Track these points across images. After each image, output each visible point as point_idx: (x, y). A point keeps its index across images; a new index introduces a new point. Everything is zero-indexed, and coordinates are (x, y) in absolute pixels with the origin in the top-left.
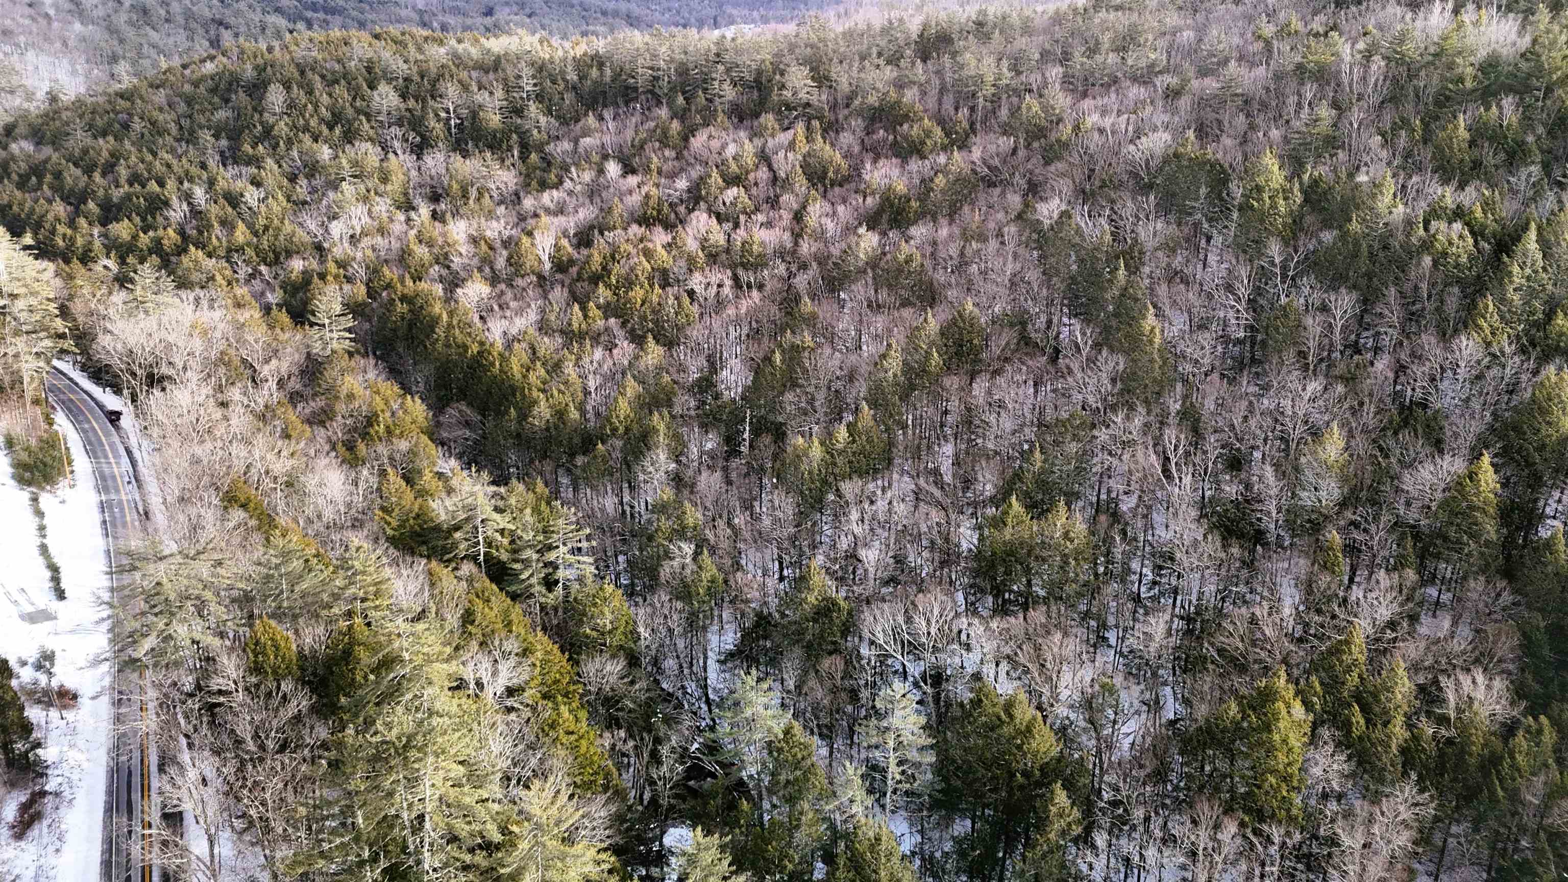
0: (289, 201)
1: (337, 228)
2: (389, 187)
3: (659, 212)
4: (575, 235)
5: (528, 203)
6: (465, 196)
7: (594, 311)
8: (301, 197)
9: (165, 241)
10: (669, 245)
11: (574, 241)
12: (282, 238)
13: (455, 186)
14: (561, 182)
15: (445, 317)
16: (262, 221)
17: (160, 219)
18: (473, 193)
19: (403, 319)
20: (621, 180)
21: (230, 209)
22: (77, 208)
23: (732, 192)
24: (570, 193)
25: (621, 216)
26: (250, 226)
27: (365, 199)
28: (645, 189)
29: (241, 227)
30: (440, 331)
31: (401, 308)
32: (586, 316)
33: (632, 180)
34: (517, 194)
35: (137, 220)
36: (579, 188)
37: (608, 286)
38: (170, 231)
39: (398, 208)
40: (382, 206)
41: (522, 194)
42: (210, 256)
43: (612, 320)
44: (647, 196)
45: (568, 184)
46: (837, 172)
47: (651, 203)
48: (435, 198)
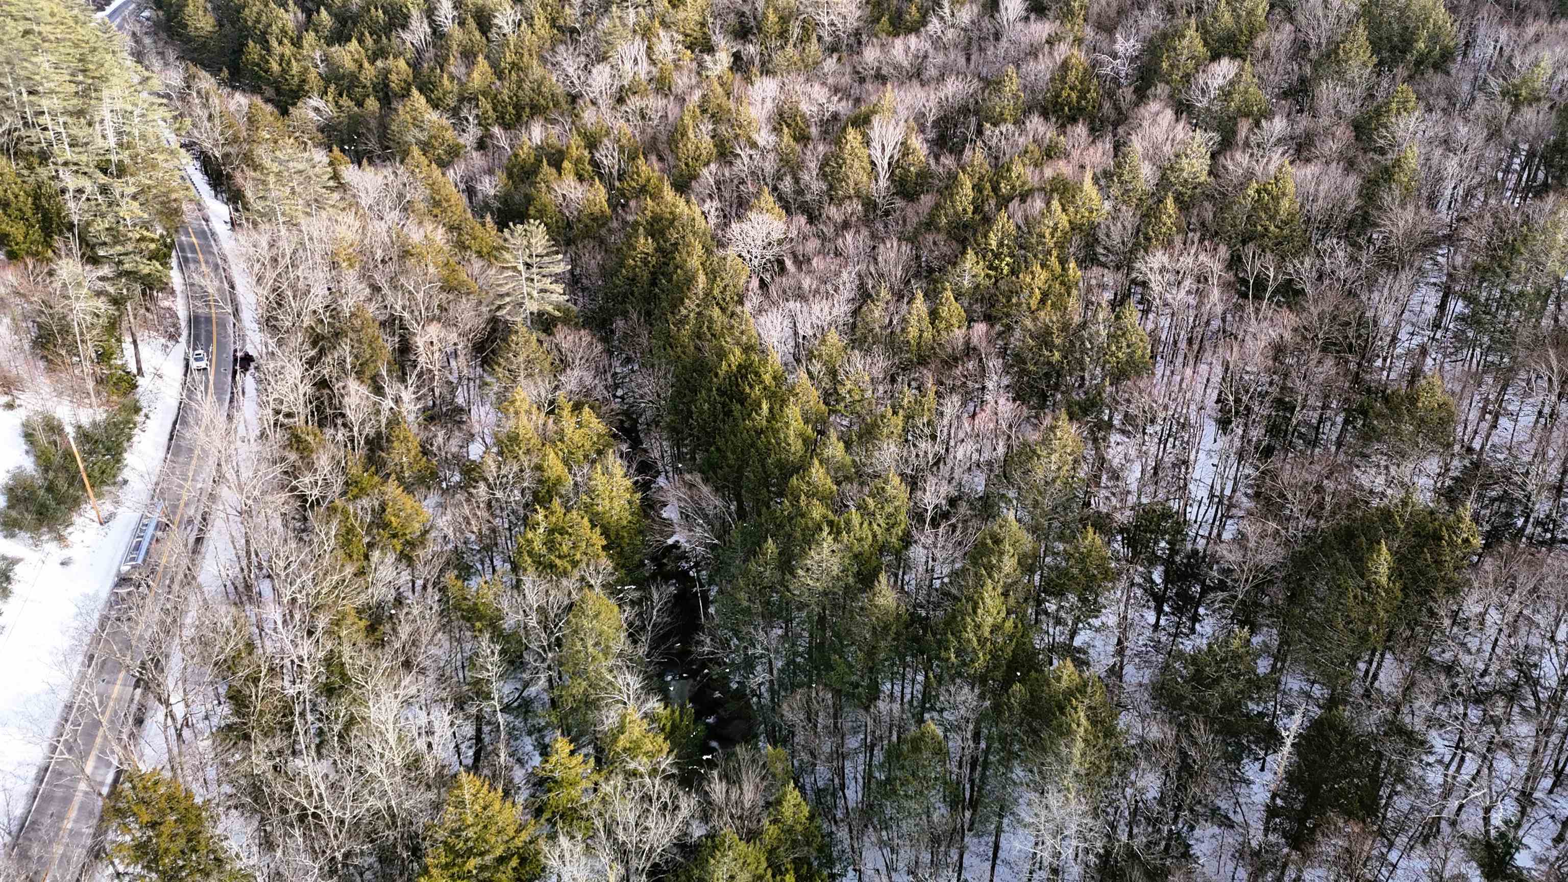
0: (553, 26)
1: (601, 76)
2: (681, 15)
3: (1082, 95)
4: (936, 124)
5: (871, 55)
6: (783, 35)
7: (952, 309)
8: (570, 24)
9: (393, 77)
10: (1108, 175)
11: (932, 135)
12: (526, 86)
13: (772, 17)
14: (924, 22)
15: (702, 279)
16: (510, 57)
17: (395, 41)
18: (795, 31)
19: (645, 262)
20: (1020, 26)
21: (477, 35)
22: (309, 17)
23: (1225, 69)
24: (937, 42)
25: (1016, 97)
26: (494, 65)
27: (646, 33)
28: (1063, 50)
29: (482, 63)
30: (690, 305)
31: (645, 244)
32: (934, 315)
33: (1041, 29)
34: (857, 33)
35: (369, 41)
36: (951, 34)
37: (982, 253)
38: (402, 64)
39: (690, 47)
40: (665, 45)
41: (864, 38)
42: (436, 107)
43: (980, 328)
44: (1065, 66)
45: (934, 25)
46: (1434, 38)
47: (1072, 77)
48: (742, 32)
